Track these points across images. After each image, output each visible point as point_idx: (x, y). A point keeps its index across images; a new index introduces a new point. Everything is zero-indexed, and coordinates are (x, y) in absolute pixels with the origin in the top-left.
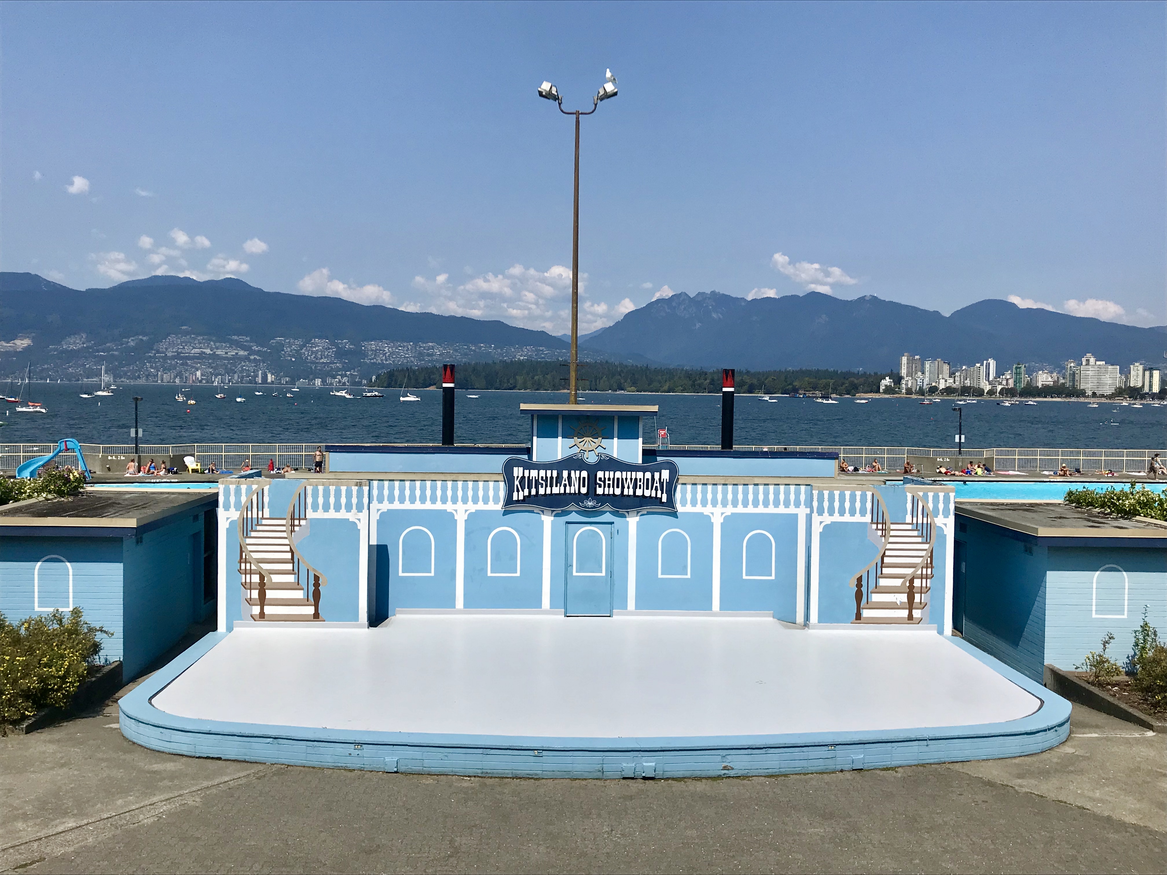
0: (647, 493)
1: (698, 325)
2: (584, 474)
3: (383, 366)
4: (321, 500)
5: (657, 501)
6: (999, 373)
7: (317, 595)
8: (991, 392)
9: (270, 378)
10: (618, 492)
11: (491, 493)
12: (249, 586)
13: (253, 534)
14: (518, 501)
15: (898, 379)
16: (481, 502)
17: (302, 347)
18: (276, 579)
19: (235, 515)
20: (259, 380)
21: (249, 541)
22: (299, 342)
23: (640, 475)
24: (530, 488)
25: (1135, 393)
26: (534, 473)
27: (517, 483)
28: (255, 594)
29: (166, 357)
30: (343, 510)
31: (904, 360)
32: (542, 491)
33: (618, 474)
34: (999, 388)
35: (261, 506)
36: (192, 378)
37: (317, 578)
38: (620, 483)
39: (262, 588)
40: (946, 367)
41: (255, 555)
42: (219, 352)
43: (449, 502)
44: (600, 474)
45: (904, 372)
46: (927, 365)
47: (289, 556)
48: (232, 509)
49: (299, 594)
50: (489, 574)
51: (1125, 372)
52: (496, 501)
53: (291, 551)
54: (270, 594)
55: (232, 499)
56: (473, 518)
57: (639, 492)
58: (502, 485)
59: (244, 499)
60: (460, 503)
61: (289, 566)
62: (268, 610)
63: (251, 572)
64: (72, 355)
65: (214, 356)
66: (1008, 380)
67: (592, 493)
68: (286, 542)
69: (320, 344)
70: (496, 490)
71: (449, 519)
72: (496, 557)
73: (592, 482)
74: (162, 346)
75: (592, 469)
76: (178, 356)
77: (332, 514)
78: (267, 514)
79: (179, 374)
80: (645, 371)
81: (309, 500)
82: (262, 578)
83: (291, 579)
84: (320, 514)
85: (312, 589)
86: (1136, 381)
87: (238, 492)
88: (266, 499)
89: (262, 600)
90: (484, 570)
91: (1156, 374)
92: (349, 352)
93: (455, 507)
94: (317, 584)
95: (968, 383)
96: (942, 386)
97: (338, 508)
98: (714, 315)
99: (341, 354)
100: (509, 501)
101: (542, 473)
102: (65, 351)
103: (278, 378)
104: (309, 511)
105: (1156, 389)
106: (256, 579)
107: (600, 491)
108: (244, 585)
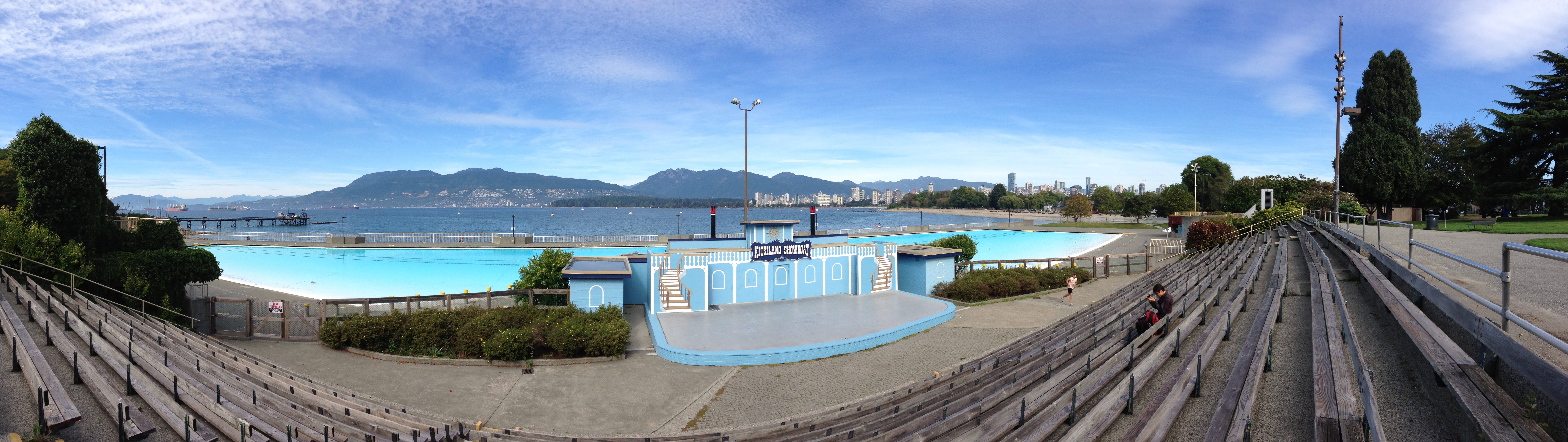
0: (801, 253)
1: (677, 181)
2: (780, 247)
3: (553, 199)
4: (690, 262)
5: (804, 256)
6: (790, 199)
7: (689, 298)
8: (788, 206)
9: (511, 204)
10: (791, 253)
11: (746, 256)
12: (663, 296)
13: (664, 276)
14: (756, 259)
15: (755, 202)
16: (742, 260)
17: (522, 192)
18: (673, 292)
19: (657, 268)
20: (507, 205)
21: (662, 278)
22: (522, 191)
23: (799, 246)
24: (761, 253)
25: (835, 205)
26: (762, 248)
27: (756, 252)
28: (665, 299)
29: (474, 198)
30: (698, 265)
31: (757, 194)
32: (765, 254)
33: (792, 246)
34: (791, 204)
35: (667, 265)
36: (483, 205)
37: (689, 292)
38: (792, 250)
39: (668, 296)
40: (772, 197)
41: (665, 284)
42: (492, 195)
43: (730, 260)
44: (785, 247)
45: (757, 199)
46: (765, 195)
47: (678, 283)
48: (656, 266)
49: (682, 298)
50: (746, 287)
51: (832, 197)
52: (748, 259)
53: (679, 282)
54: (671, 299)
55: (656, 262)
56: (739, 266)
57: (799, 253)
58: (750, 253)
59: (660, 262)
60: (734, 260)
61: (678, 288)
62: (670, 305)
63: (663, 290)
64: (442, 198)
65: (491, 197)
66: (794, 201)
67: (783, 254)
68: (677, 278)
69: (529, 191)
70: (748, 255)
71: (729, 267)
72: (748, 280)
73: (783, 250)
74: (473, 193)
75: (782, 245)
76: (479, 197)
77: (694, 267)
78: (669, 268)
79: (479, 204)
80: (657, 199)
81: (686, 262)
82: (668, 292)
83: (679, 292)
84: (690, 267)
85: (687, 296)
86: (835, 201)
87: (658, 260)
88: (669, 262)
89: (668, 301)
90: (744, 285)
91: (842, 198)
92: (540, 194)
93: (733, 262)
94: (689, 294)
95: (780, 202)
96: (770, 204)
97: (696, 264)
98: (683, 177)
99: (537, 194)
100: (753, 259)
101: (765, 247)
102: (440, 197)
103: (514, 204)
104: (685, 266)
105: (842, 203)
106: (665, 293)
107: (785, 253)
108: (661, 295)
